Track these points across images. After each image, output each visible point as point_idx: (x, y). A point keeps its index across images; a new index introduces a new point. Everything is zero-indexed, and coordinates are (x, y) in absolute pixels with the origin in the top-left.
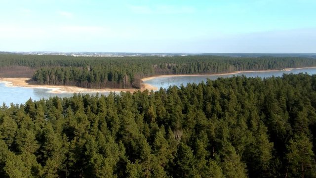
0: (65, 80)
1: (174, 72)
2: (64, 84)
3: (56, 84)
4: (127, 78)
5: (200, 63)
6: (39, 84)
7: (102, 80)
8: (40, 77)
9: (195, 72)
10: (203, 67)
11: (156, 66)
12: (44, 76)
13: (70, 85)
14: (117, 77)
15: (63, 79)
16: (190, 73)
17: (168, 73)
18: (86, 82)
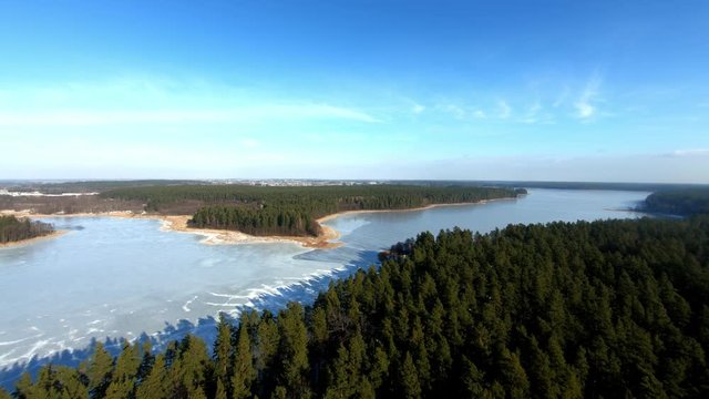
0: (227, 223)
1: (362, 208)
2: (226, 229)
3: (216, 228)
4: (301, 223)
5: (392, 196)
6: (198, 227)
7: (270, 224)
8: (200, 218)
9: (385, 208)
10: (394, 201)
11: (341, 200)
12: (204, 217)
13: (232, 229)
14: (289, 221)
15: (224, 221)
16: (379, 208)
17: (354, 209)
18: (251, 226)
